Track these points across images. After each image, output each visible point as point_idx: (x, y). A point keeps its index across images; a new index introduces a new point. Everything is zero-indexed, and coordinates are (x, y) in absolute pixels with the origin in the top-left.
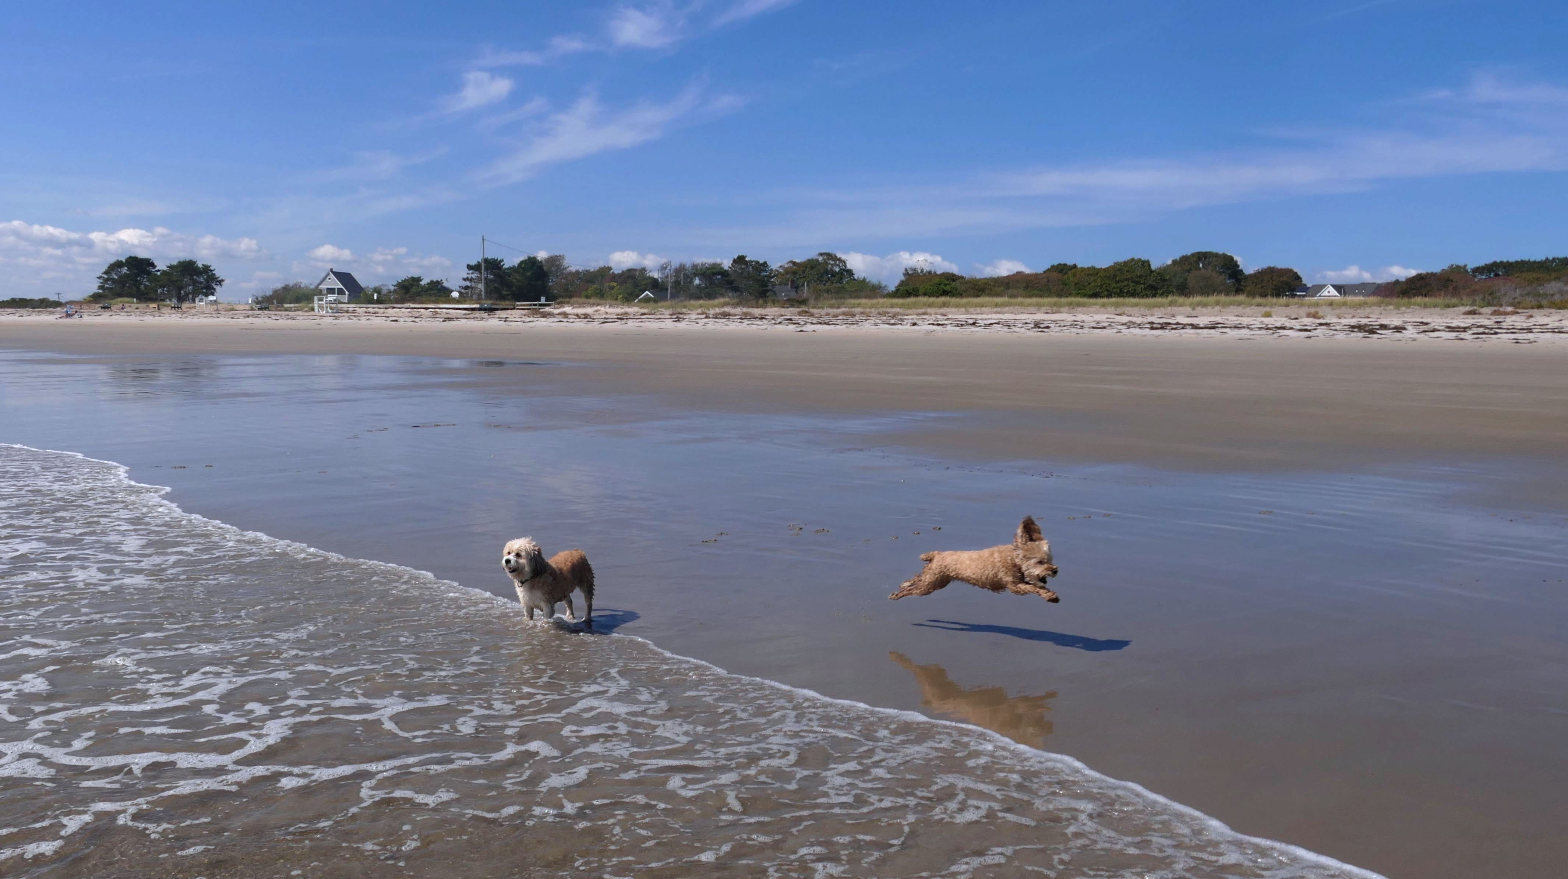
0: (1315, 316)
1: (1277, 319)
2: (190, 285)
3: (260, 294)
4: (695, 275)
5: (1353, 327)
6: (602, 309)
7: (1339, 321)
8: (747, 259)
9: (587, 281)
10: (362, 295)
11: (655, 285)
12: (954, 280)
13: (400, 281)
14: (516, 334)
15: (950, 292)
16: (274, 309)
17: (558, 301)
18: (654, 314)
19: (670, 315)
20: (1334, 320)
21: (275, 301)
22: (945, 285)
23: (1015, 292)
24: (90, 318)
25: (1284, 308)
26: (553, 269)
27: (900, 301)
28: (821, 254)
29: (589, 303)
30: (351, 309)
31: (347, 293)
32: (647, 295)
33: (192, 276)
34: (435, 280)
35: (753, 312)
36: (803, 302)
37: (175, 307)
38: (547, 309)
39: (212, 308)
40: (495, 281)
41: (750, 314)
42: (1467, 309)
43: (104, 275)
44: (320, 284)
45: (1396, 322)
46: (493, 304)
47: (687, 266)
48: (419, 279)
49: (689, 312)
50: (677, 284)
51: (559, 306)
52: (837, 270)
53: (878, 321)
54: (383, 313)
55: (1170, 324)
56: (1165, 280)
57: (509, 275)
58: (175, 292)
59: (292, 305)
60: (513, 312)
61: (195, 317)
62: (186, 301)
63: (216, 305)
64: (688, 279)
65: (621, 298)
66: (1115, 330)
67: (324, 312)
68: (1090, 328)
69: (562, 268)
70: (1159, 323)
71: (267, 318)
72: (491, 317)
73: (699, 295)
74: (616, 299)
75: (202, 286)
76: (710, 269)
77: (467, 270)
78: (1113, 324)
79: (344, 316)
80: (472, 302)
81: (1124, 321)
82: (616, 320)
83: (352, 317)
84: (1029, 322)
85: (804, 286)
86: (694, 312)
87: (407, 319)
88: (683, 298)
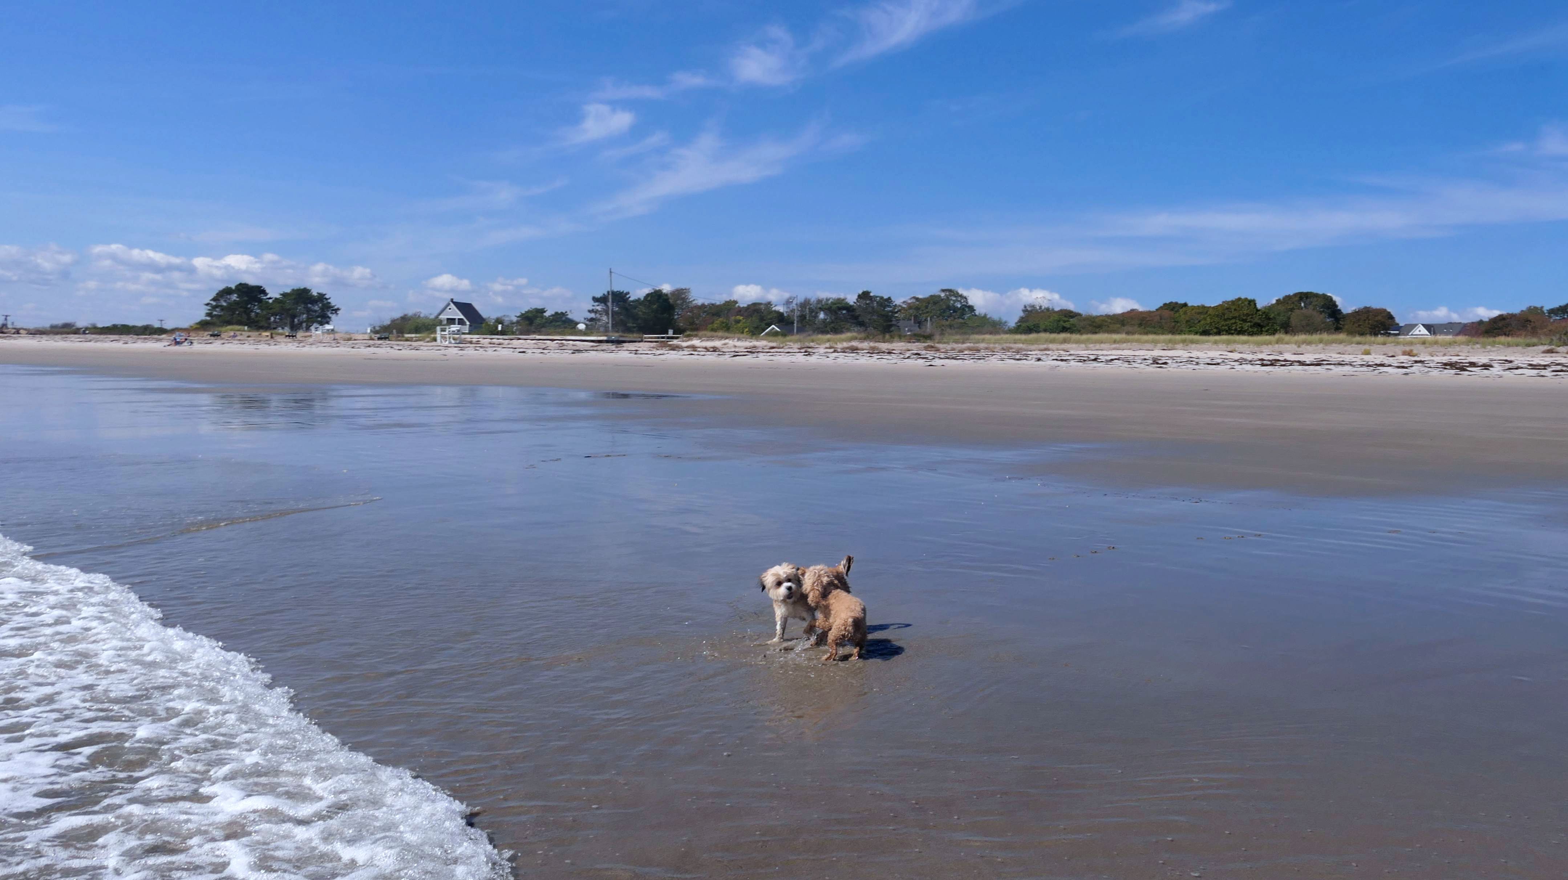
0: (1410, 354)
1: (1376, 356)
2: (304, 314)
3: (378, 324)
4: (821, 309)
5: (1446, 364)
6: (730, 342)
7: (1432, 358)
8: (872, 295)
9: (713, 315)
10: (483, 325)
11: (782, 320)
12: (1072, 317)
13: (523, 312)
14: (648, 367)
15: (1069, 328)
16: (394, 339)
17: (686, 334)
18: (782, 348)
19: (799, 349)
20: (1427, 358)
21: (394, 331)
22: (1065, 322)
23: (1130, 329)
24: (200, 346)
25: (1382, 346)
26: (679, 302)
27: (1023, 337)
28: (943, 291)
29: (717, 336)
30: (474, 340)
31: (468, 323)
32: (773, 328)
33: (306, 304)
34: (559, 312)
35: (879, 347)
36: (929, 337)
37: (289, 336)
38: (675, 342)
39: (328, 337)
40: (620, 314)
41: (878, 349)
42: (1546, 348)
43: (212, 302)
44: (440, 314)
45: (1484, 360)
46: (621, 336)
48: (542, 311)
49: (817, 346)
50: (802, 318)
51: (687, 339)
52: (959, 306)
53: (1003, 356)
54: (509, 344)
55: (1279, 360)
56: (1269, 319)
57: (635, 308)
58: (288, 320)
59: (413, 335)
60: (641, 344)
61: (314, 346)
62: (299, 329)
63: (333, 334)
64: (813, 314)
65: (747, 331)
66: (1229, 367)
67: (447, 342)
68: (1205, 364)
69: (688, 301)
70: (1269, 360)
71: (389, 348)
72: (619, 349)
73: (824, 328)
74: (743, 333)
75: (317, 314)
76: (835, 304)
77: (592, 303)
78: (1226, 361)
79: (469, 347)
80: (599, 334)
81: (1236, 358)
82: (747, 353)
83: (478, 348)
84: (1147, 357)
85: (927, 321)
86: (822, 346)
87: (535, 351)
88: (811, 332)
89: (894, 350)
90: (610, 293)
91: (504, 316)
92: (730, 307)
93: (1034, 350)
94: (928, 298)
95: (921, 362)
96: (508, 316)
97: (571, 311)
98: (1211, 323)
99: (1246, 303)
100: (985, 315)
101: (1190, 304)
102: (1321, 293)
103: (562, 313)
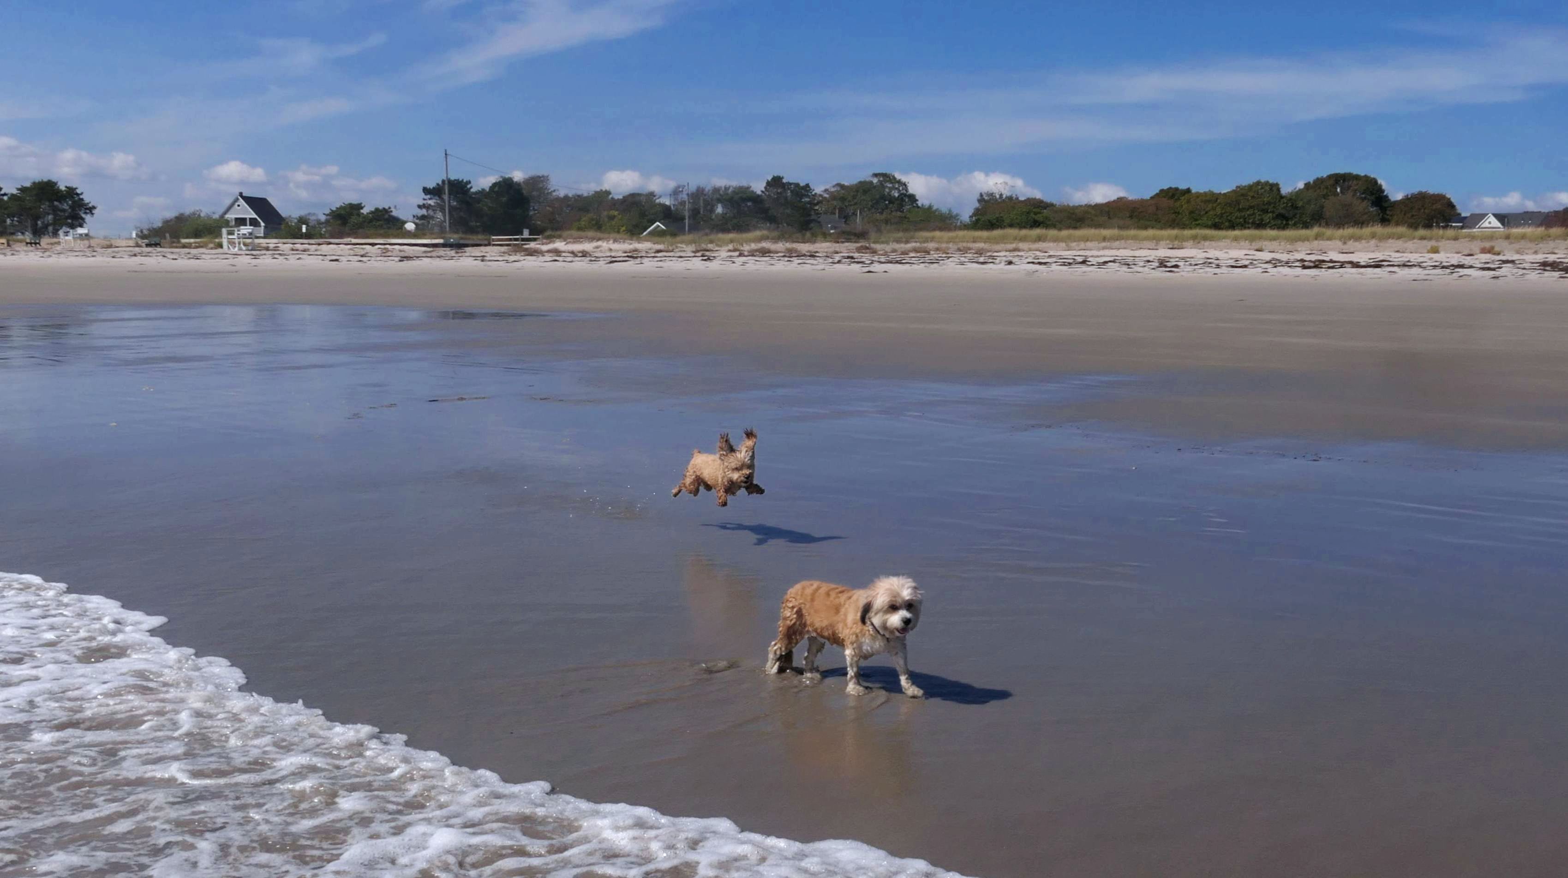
0: (1490, 251)
1: (1448, 255)
2: (49, 214)
3: (145, 226)
4: (719, 201)
5: (1543, 264)
6: (604, 245)
7: (1522, 257)
8: (784, 181)
9: (580, 209)
10: (283, 227)
11: (668, 215)
12: (1044, 208)
13: (334, 209)
15: (1042, 223)
16: (167, 245)
17: (546, 234)
18: (672, 251)
19: (693, 252)
20: (1515, 257)
21: (168, 235)
22: (1036, 214)
23: (1120, 222)
25: (1453, 242)
26: (535, 193)
27: (985, 234)
28: (876, 175)
29: (587, 237)
30: (271, 246)
31: (263, 224)
32: (659, 226)
33: (51, 201)
34: (381, 208)
35: (799, 248)
36: (860, 235)
37: (31, 243)
38: (532, 245)
39: (82, 245)
40: (460, 209)
41: (796, 251)
44: (226, 212)
46: (462, 238)
47: (707, 190)
48: (359, 207)
49: (717, 248)
50: (695, 213)
51: (548, 241)
52: (896, 195)
53: (963, 259)
54: (316, 250)
55: (1324, 261)
56: (1297, 208)
57: (479, 201)
58: (29, 223)
59: (192, 240)
60: (488, 248)
61: (62, 255)
62: (44, 235)
63: (88, 239)
64: (709, 207)
65: (624, 231)
66: (1260, 270)
67: (236, 249)
68: (1227, 266)
69: (546, 192)
70: (1310, 261)
71: (161, 257)
72: (460, 255)
73: (724, 226)
74: (618, 232)
75: (66, 215)
76: (737, 194)
77: (423, 195)
78: (1255, 262)
79: (265, 254)
80: (434, 236)
81: (1268, 259)
82: (627, 259)
83: (276, 256)
84: (1151, 260)
85: (856, 215)
86: (723, 248)
87: (350, 258)
88: (707, 231)
89: (817, 252)
90: (446, 182)
91: (309, 214)
92: (602, 197)
93: (1000, 251)
94: (856, 185)
95: (856, 267)
96: (314, 214)
97: (395, 207)
98: (1222, 214)
99: (1267, 188)
100: (930, 207)
101: (1193, 191)
102: (1363, 174)
103: (384, 209)
